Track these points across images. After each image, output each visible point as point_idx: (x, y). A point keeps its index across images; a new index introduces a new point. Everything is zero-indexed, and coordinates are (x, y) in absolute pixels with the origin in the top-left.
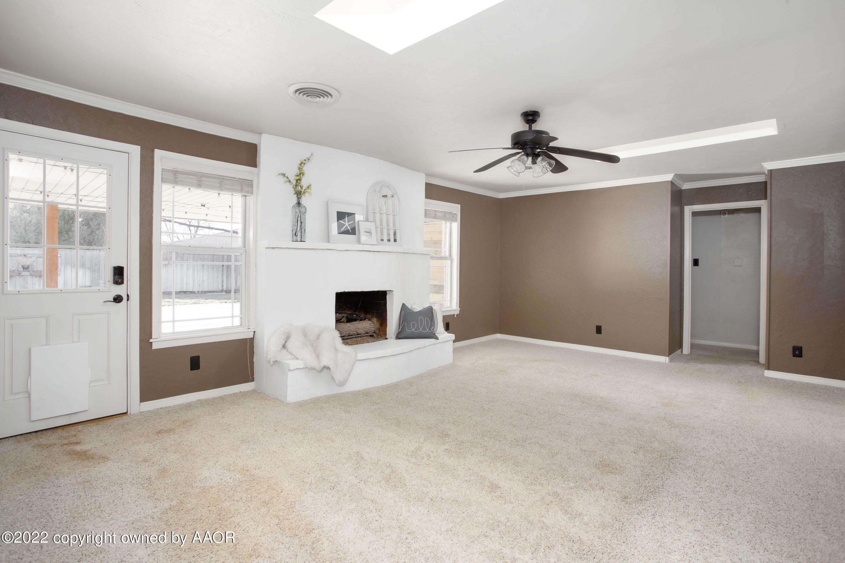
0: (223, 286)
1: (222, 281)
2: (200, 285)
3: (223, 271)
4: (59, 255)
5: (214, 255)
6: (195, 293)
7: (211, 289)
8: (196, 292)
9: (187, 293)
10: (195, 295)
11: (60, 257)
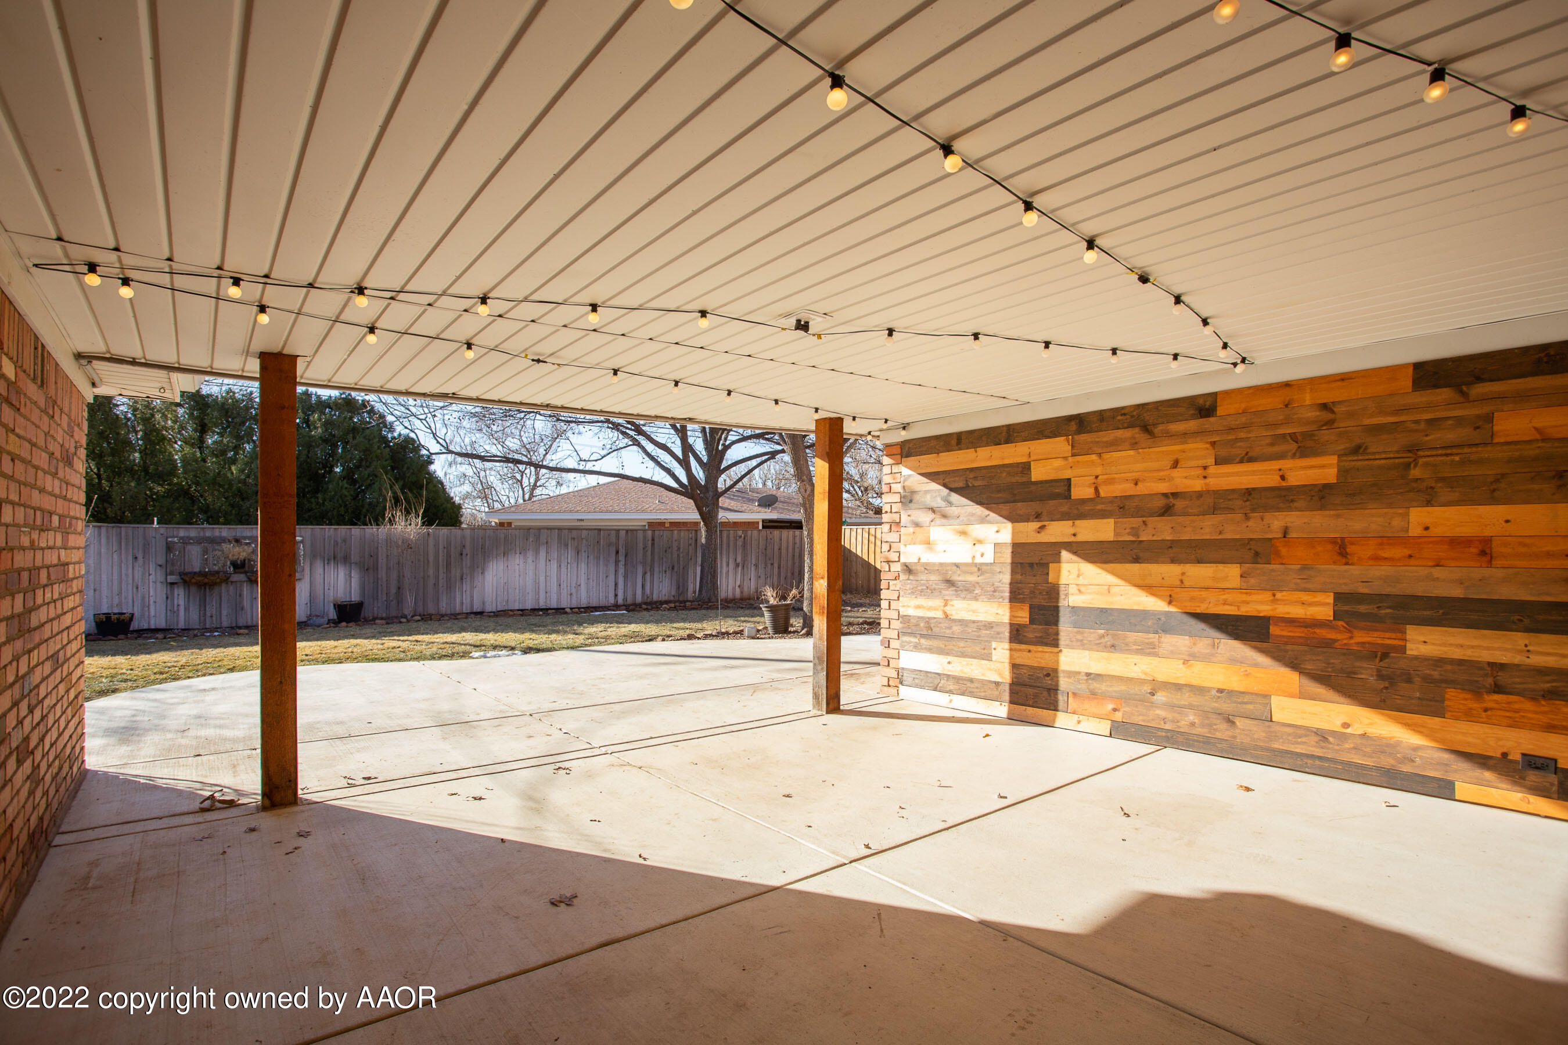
0: (616, 595)
1: (616, 585)
2: (571, 594)
3: (617, 562)
4: (298, 539)
5: (600, 530)
6: (566, 613)
7: (594, 603)
8: (568, 610)
9: (550, 611)
10: (564, 617)
11: (302, 542)
